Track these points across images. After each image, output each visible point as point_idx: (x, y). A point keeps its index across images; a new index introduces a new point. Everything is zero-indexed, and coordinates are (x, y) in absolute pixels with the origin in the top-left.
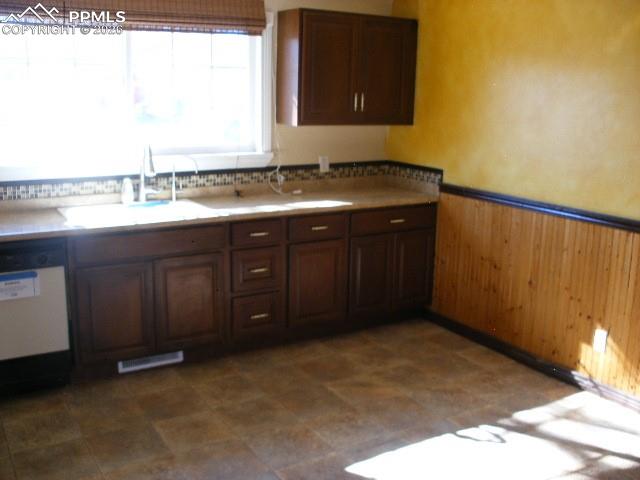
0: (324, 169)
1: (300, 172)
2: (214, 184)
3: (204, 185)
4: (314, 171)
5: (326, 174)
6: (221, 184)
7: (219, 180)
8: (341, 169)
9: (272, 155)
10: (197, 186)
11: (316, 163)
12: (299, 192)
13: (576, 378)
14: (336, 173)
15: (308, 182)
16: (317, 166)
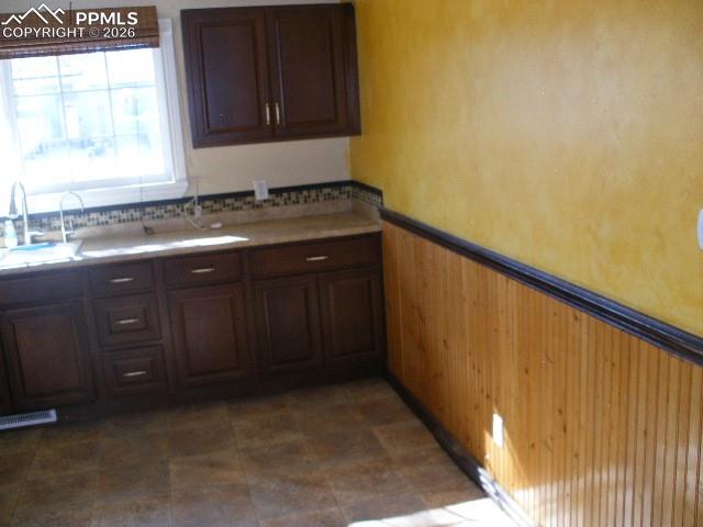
0: (262, 195)
1: (228, 201)
2: (119, 221)
3: (107, 223)
4: (249, 199)
5: (265, 201)
6: (128, 220)
7: (124, 216)
8: (285, 195)
9: (186, 184)
10: (98, 224)
11: (251, 189)
12: (218, 225)
13: (482, 479)
14: (278, 200)
15: (240, 212)
16: (252, 193)
